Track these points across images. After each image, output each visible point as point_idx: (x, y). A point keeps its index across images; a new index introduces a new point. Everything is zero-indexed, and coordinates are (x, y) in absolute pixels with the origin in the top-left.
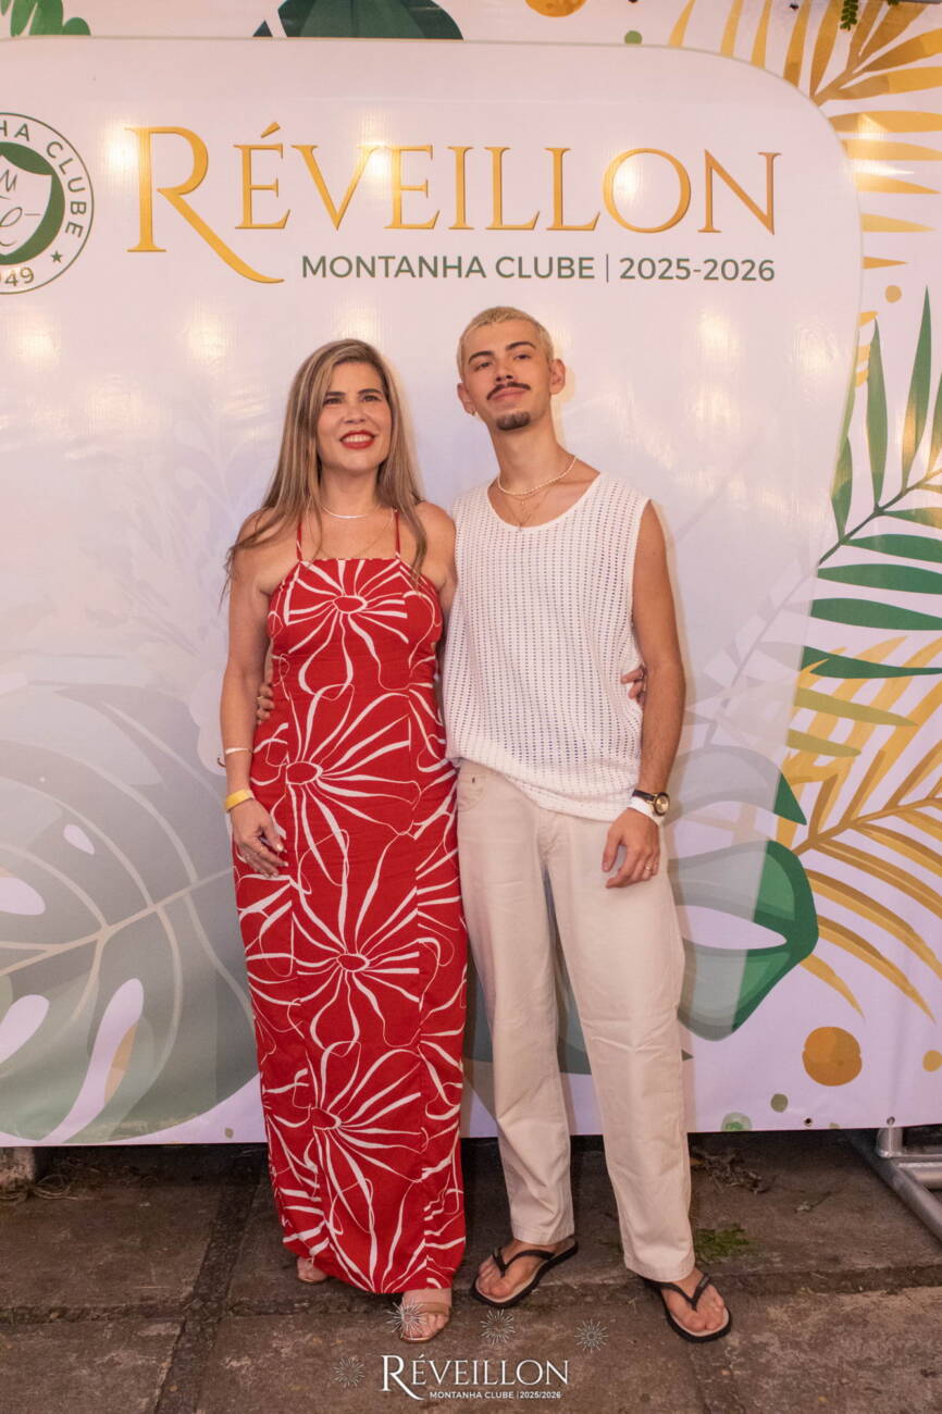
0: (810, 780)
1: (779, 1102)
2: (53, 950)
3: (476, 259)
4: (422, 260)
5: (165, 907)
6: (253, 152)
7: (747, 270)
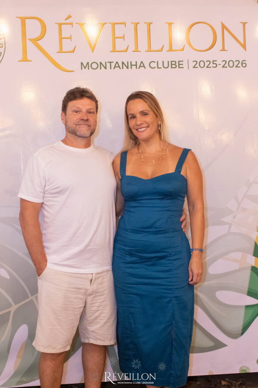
3: (142, 62)
4: (123, 63)
6: (62, 25)
7: (237, 64)
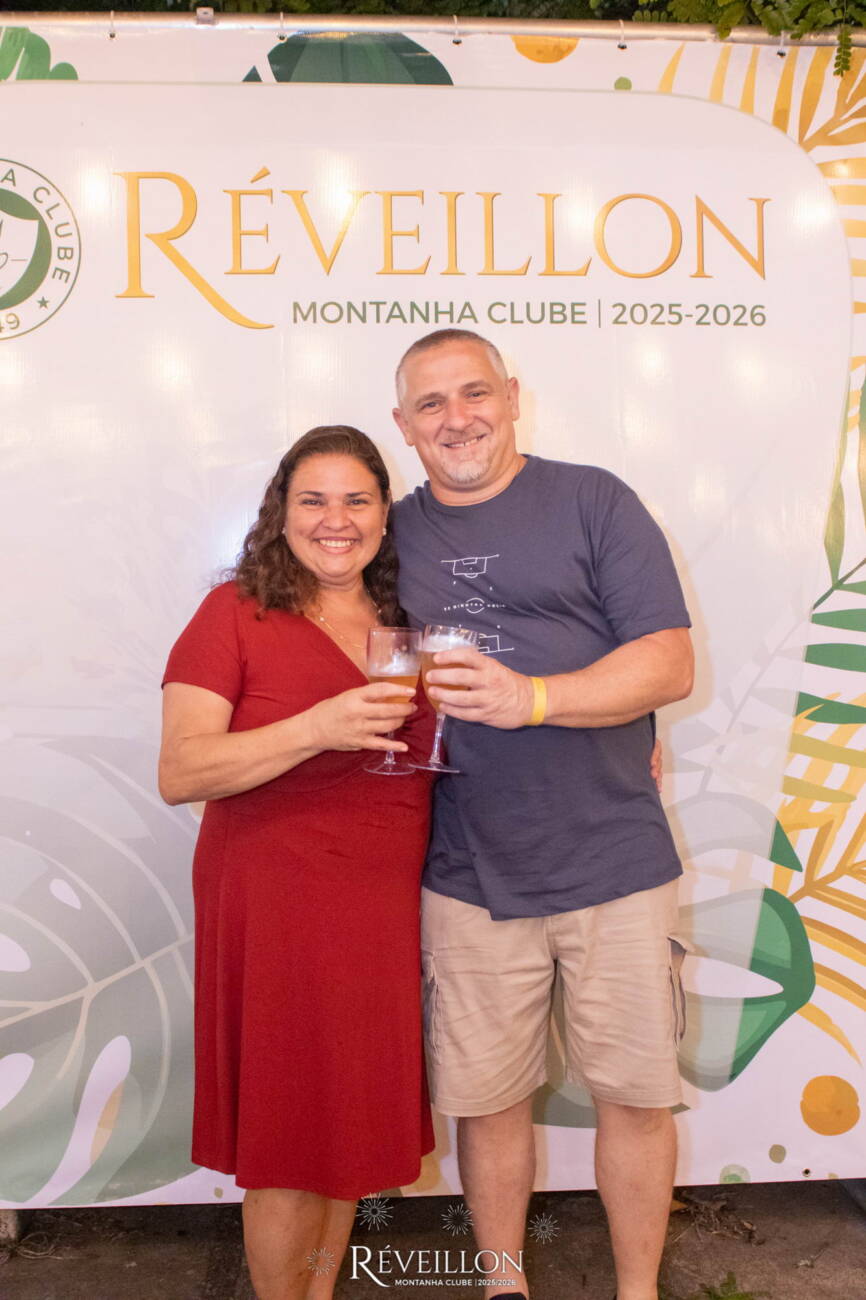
0: (805, 826)
1: (778, 1153)
2: (38, 1007)
3: (467, 305)
4: (413, 306)
5: (154, 963)
6: (243, 197)
7: (739, 315)
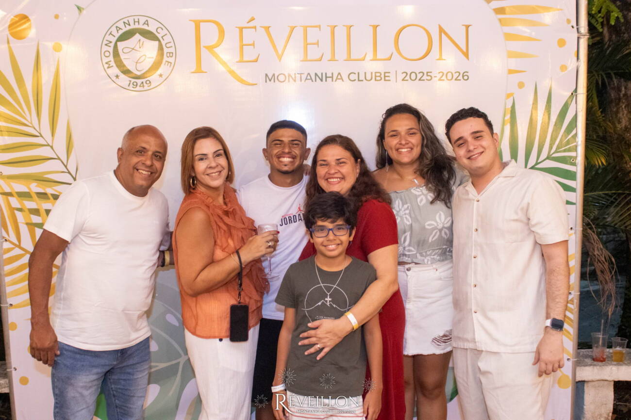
2: (161, 366)
3: (339, 74)
4: (316, 74)
6: (243, 29)
7: (457, 75)
